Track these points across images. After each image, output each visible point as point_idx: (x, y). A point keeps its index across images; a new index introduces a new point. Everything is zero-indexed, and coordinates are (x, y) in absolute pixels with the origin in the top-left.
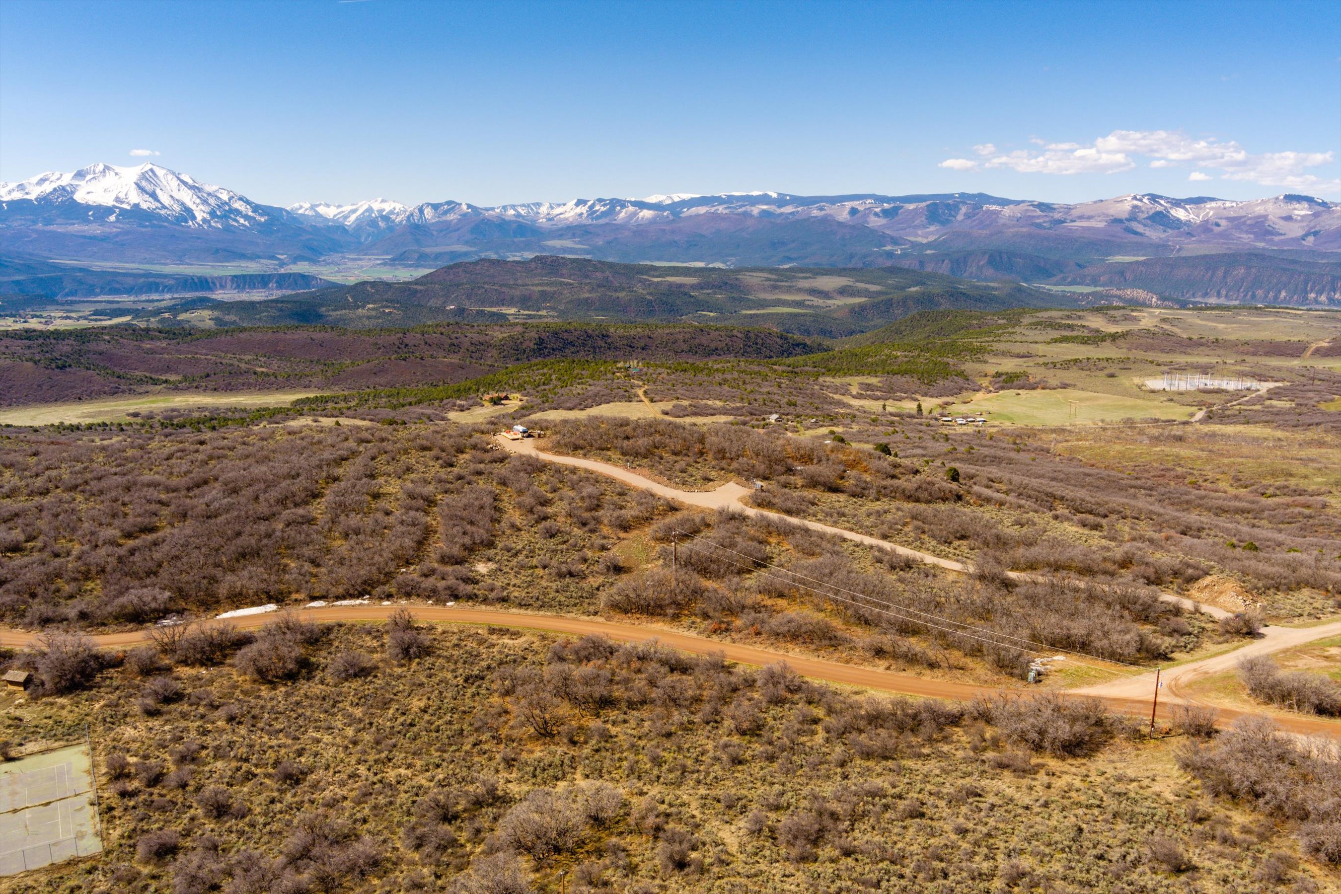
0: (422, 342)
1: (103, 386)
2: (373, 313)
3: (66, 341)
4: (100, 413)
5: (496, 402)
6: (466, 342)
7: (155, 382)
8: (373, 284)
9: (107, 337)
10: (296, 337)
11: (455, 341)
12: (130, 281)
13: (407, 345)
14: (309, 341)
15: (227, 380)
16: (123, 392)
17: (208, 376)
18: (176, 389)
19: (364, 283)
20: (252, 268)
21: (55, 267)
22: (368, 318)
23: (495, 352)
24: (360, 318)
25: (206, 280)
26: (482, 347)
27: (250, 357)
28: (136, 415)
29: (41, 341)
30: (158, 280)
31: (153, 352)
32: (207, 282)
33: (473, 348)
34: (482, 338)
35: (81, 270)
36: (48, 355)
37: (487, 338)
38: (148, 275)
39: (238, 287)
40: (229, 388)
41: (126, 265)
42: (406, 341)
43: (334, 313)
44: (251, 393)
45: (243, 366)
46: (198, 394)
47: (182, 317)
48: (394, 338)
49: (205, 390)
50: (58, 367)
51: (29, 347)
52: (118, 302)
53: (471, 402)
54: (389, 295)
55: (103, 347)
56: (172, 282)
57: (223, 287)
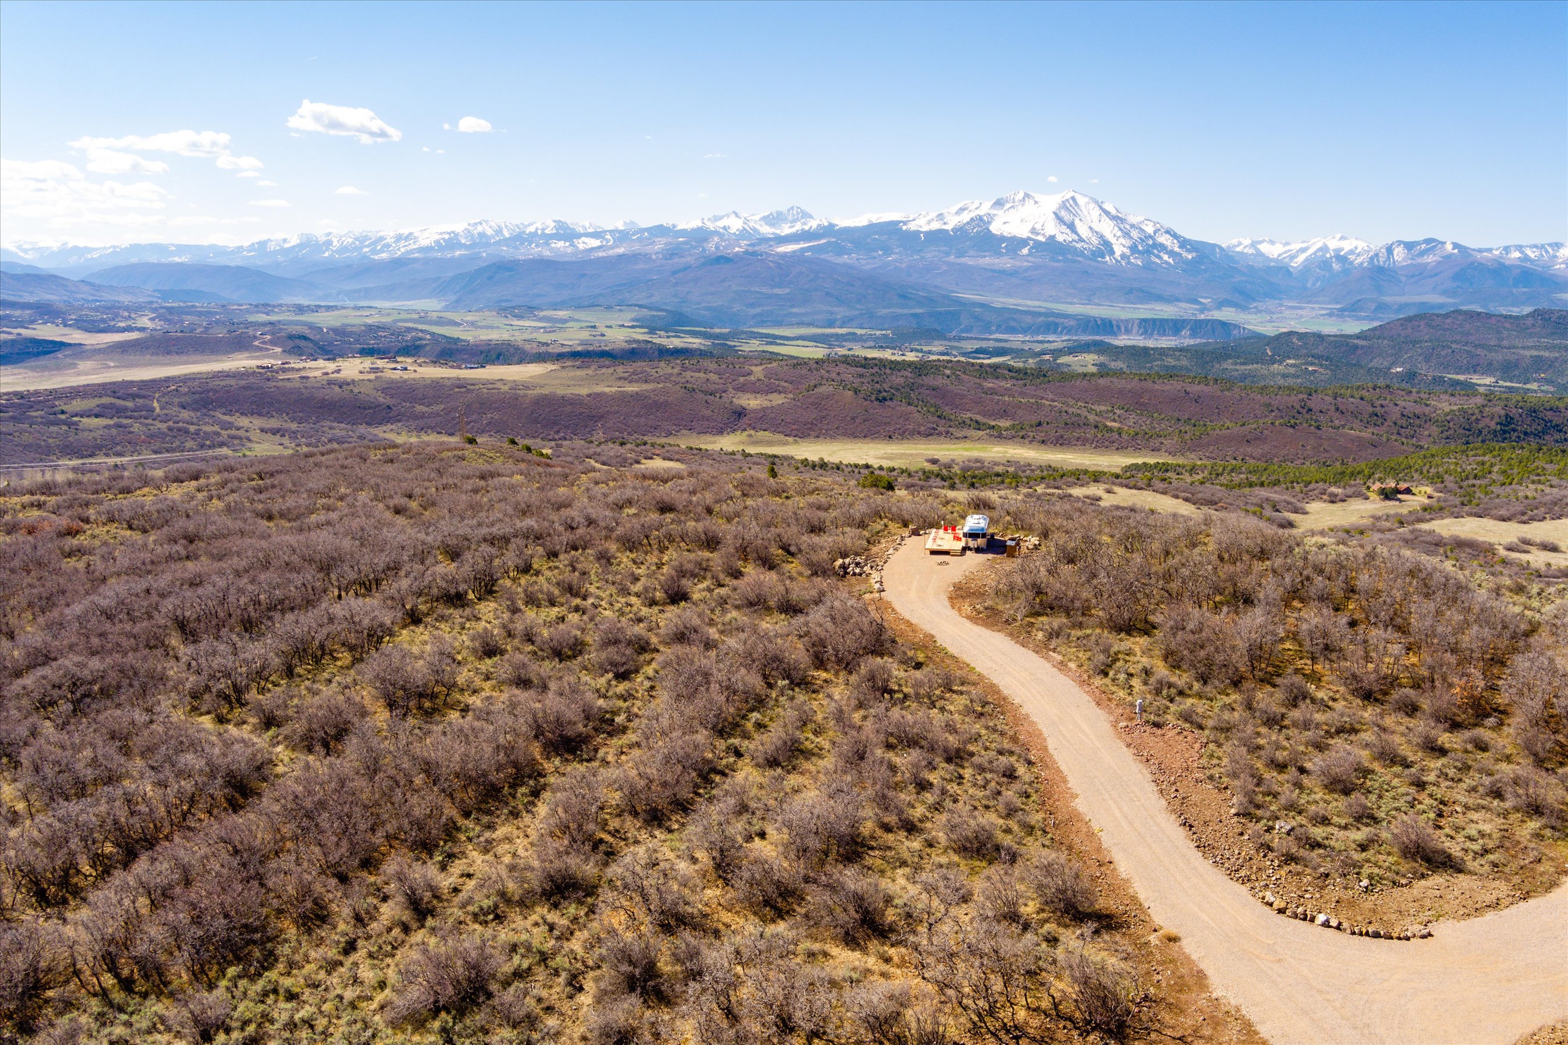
0: (1333, 408)
1: (920, 425)
2: (1292, 370)
3: (903, 373)
4: (901, 456)
5: (1388, 495)
6: (1395, 414)
7: (978, 426)
8: (1302, 336)
9: (948, 372)
10: (1166, 388)
11: (1379, 410)
12: (1028, 319)
13: (1310, 410)
14: (1183, 394)
15: (1061, 432)
16: (940, 434)
17: (1040, 424)
18: (999, 436)
19: (1291, 334)
20: (1167, 311)
21: (958, 302)
22: (1285, 376)
23: (1435, 430)
24: (1274, 375)
25: (1110, 322)
26: (1418, 422)
27: (1103, 408)
28: (934, 461)
29: (876, 369)
30: (1058, 320)
31: (993, 392)
32: (1111, 325)
33: (1404, 422)
34: (1419, 409)
35: (982, 305)
36: (878, 386)
37: (1427, 410)
38: (1050, 314)
39: (1145, 332)
40: (1060, 442)
41: (1029, 303)
42: (1310, 404)
43: (1243, 367)
44: (1084, 451)
45: (1092, 418)
46: (1023, 445)
47: (1061, 360)
48: (1294, 400)
49: (1031, 442)
50: (877, 399)
51: (861, 376)
52: (1006, 341)
53: (1350, 491)
54: (1320, 350)
55: (939, 382)
56: (1073, 323)
57: (1128, 331)
